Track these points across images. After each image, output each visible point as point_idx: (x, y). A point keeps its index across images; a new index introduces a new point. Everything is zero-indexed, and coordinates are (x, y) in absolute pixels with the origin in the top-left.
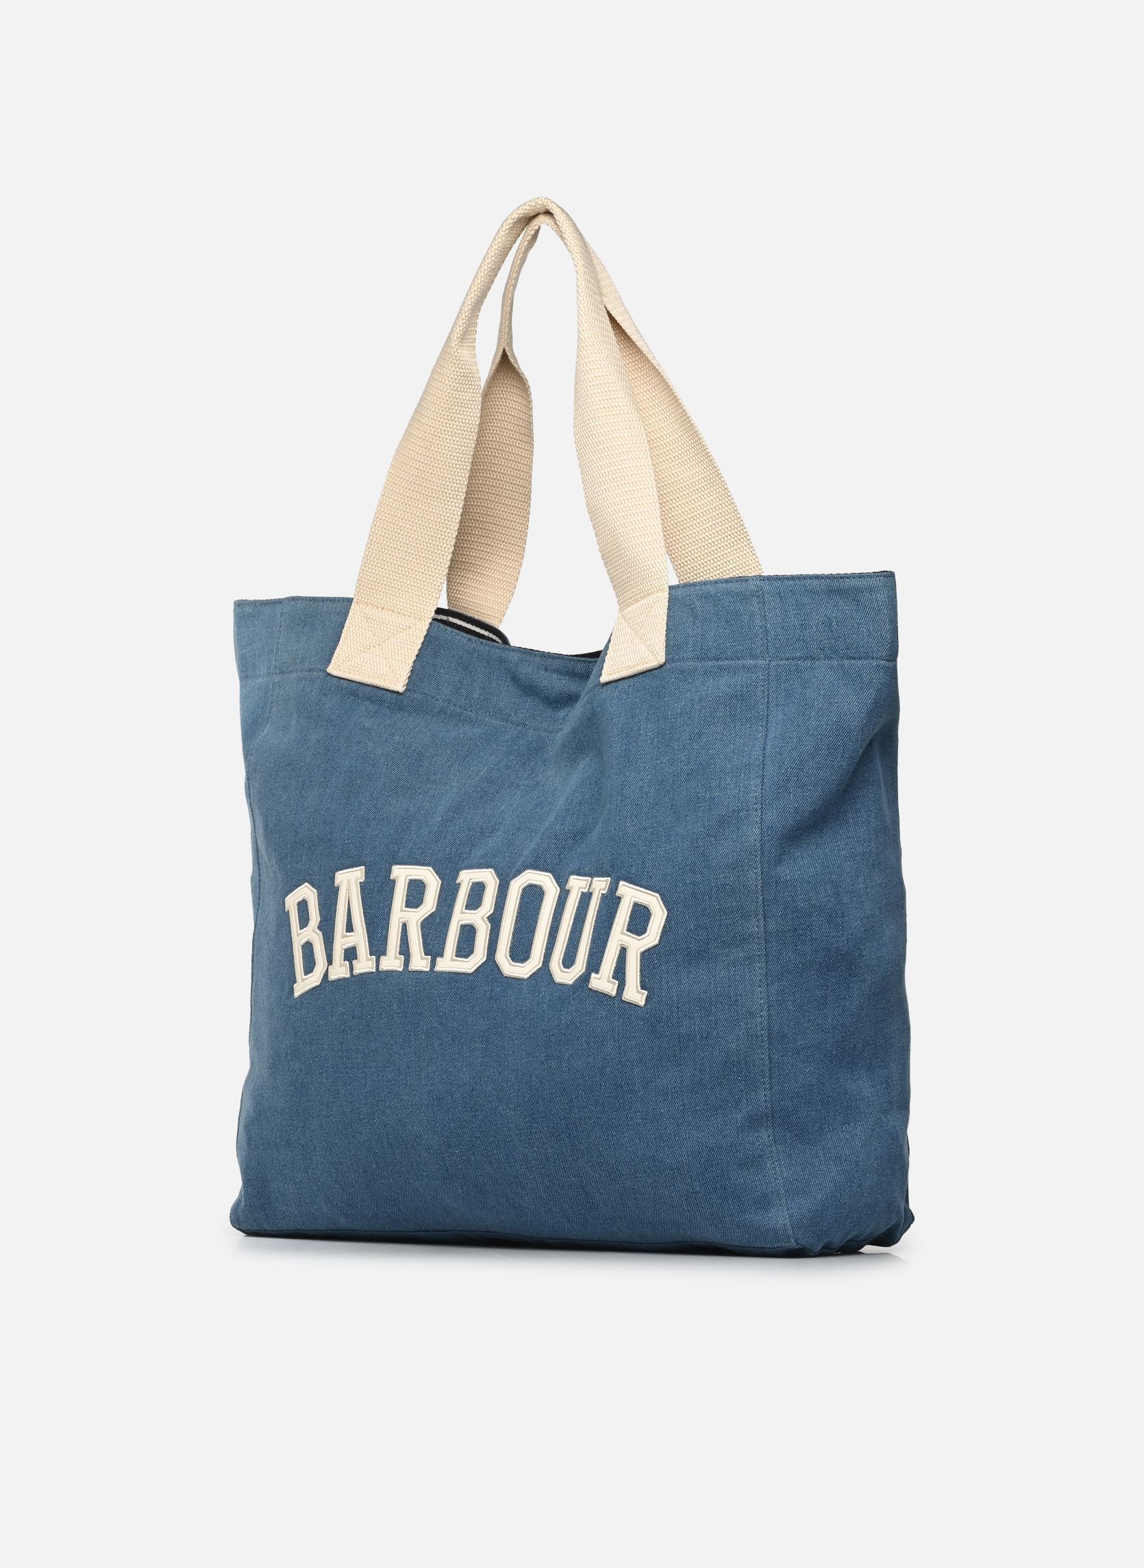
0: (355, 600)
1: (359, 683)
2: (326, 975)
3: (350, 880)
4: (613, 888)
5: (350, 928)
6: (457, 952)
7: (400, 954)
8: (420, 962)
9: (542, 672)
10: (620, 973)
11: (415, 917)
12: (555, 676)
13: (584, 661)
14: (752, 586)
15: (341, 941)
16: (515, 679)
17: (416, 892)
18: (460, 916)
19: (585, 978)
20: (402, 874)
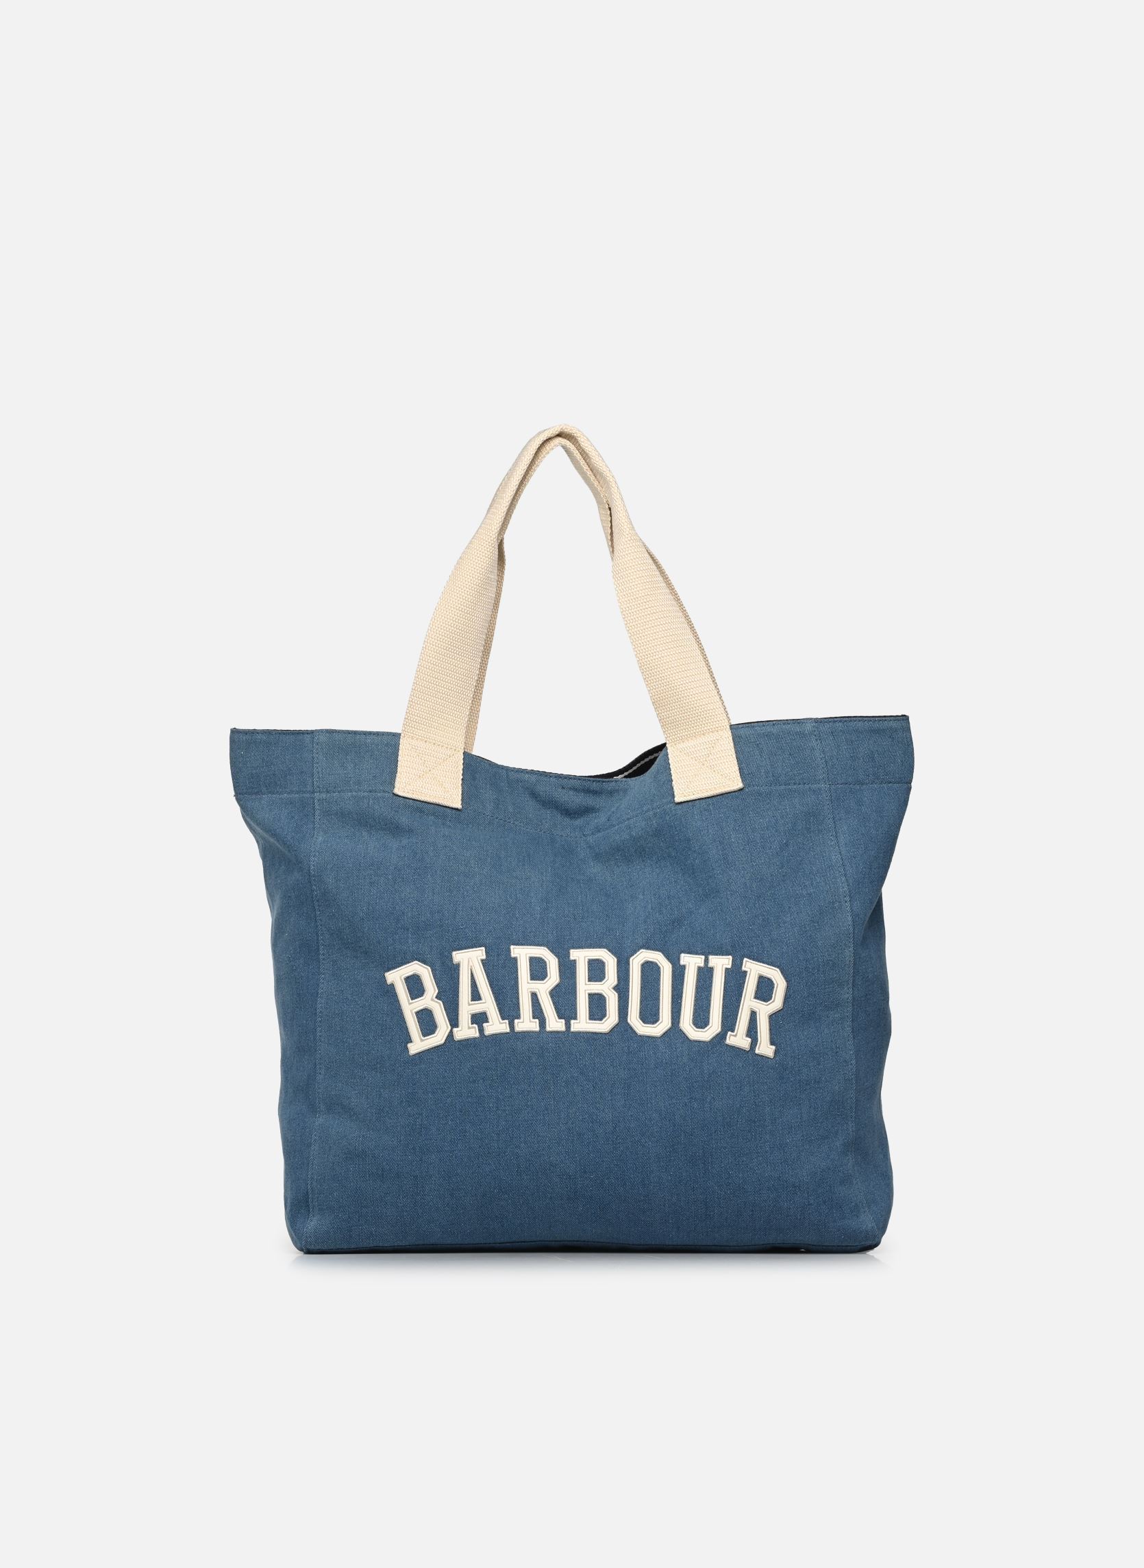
0: (402, 735)
1: (423, 802)
2: (451, 1034)
3: (470, 960)
4: (737, 964)
5: (476, 996)
6: (590, 1016)
7: (534, 1018)
8: (555, 1024)
9: (560, 790)
10: (752, 1031)
11: (543, 989)
12: (571, 793)
13: (599, 781)
14: (809, 727)
15: (467, 1008)
16: (534, 795)
17: (538, 969)
18: (584, 988)
19: (721, 1037)
20: (522, 954)
